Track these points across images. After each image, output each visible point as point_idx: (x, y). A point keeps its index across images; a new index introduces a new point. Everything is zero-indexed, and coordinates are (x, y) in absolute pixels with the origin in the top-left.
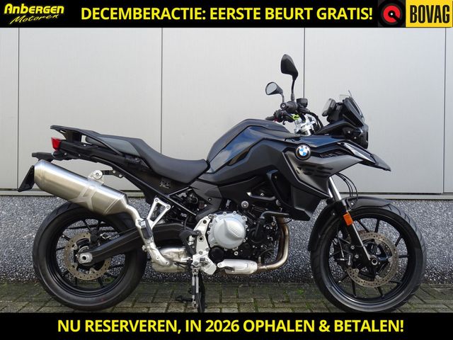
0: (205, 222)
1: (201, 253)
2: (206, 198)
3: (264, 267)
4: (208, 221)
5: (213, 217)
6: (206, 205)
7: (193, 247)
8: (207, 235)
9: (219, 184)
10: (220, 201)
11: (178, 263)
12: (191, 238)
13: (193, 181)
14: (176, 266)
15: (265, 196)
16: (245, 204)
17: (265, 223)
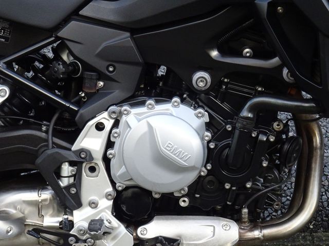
0: (100, 127)
1: (94, 205)
2: (100, 65)
3: (256, 234)
4: (108, 124)
5: (121, 114)
6: (101, 84)
7: (73, 190)
8: (107, 160)
9: (133, 28)
10: (138, 70)
11: (38, 231)
12: (66, 169)
13: (65, 21)
14: (32, 239)
15: (254, 56)
16: (201, 79)
17: (256, 127)
